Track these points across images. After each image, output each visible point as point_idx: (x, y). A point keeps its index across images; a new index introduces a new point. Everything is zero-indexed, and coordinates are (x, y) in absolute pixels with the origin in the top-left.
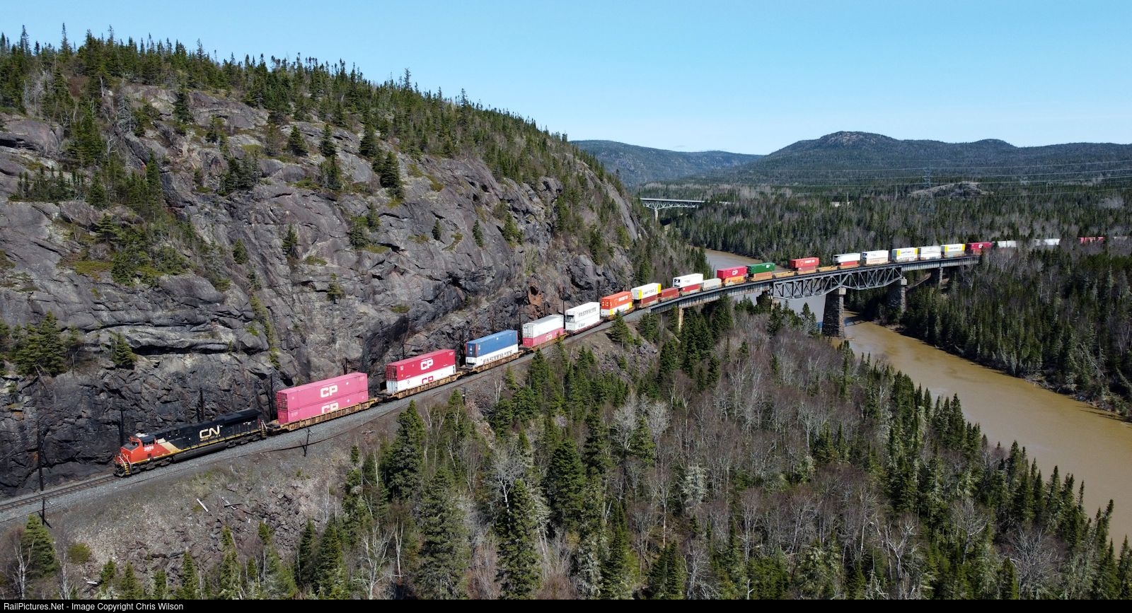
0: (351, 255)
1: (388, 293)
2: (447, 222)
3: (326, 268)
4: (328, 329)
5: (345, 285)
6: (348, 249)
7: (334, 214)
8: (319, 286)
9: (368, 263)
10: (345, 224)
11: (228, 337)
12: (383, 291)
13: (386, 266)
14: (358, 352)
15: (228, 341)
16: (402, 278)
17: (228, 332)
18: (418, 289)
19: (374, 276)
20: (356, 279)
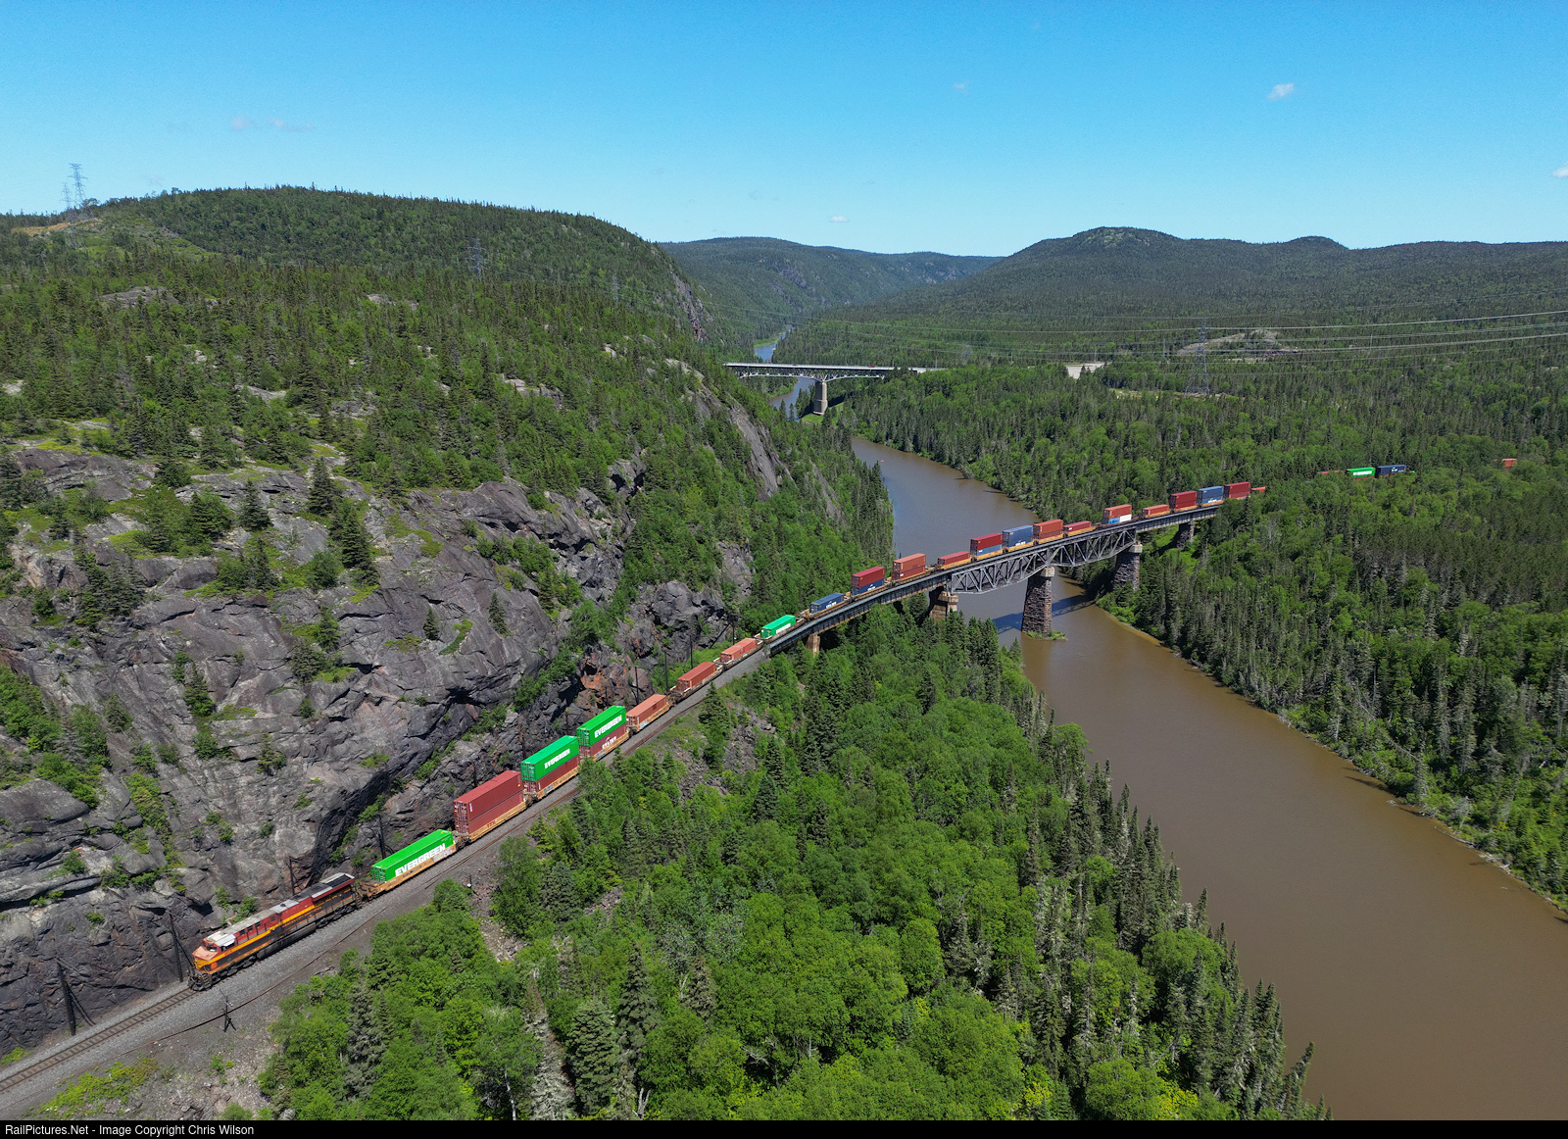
0: (294, 695)
1: (355, 738)
2: (447, 606)
3: (255, 720)
4: (261, 813)
5: (284, 744)
6: (288, 685)
7: (266, 630)
8: (242, 752)
9: (321, 700)
10: (283, 646)
11: (99, 864)
12: (346, 738)
13: (350, 699)
14: (308, 842)
15: (97, 871)
16: (377, 709)
17: (100, 856)
18: (402, 724)
19: (333, 719)
20: (302, 730)
